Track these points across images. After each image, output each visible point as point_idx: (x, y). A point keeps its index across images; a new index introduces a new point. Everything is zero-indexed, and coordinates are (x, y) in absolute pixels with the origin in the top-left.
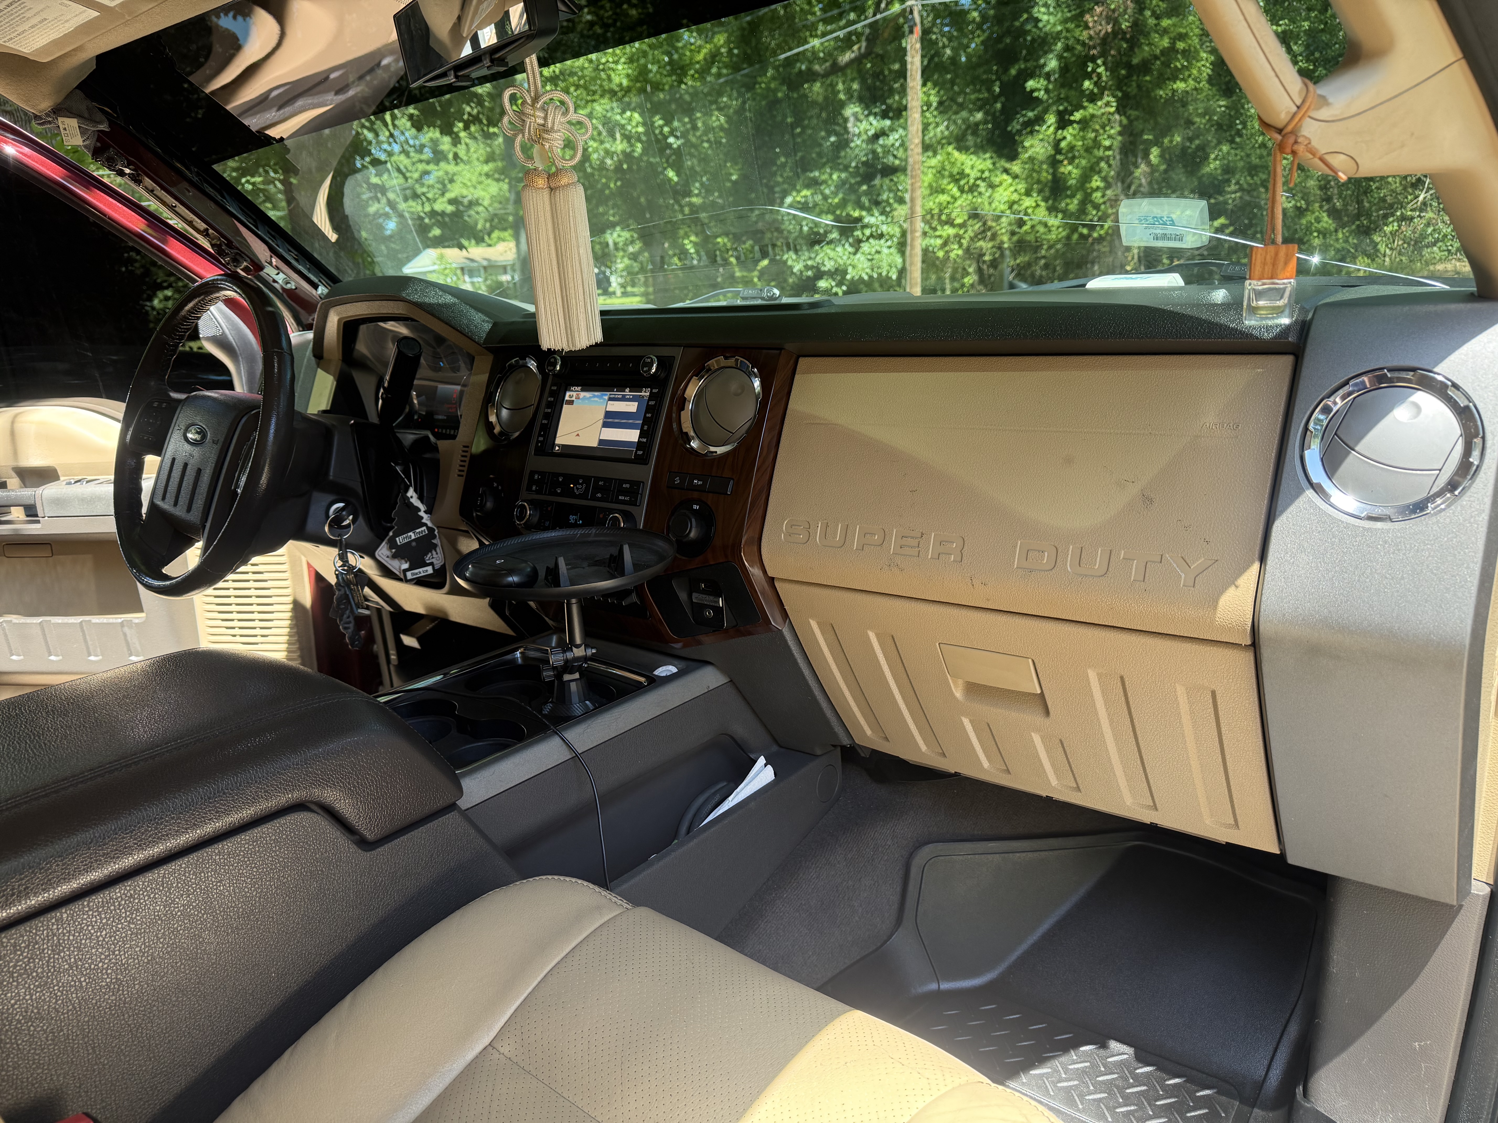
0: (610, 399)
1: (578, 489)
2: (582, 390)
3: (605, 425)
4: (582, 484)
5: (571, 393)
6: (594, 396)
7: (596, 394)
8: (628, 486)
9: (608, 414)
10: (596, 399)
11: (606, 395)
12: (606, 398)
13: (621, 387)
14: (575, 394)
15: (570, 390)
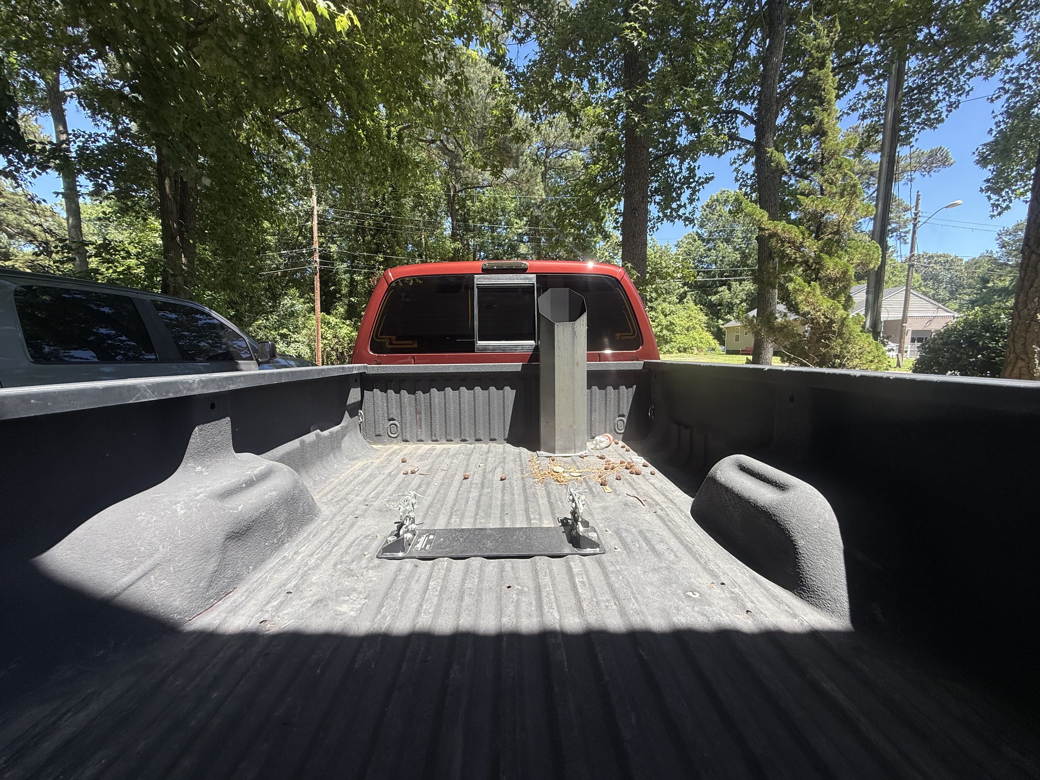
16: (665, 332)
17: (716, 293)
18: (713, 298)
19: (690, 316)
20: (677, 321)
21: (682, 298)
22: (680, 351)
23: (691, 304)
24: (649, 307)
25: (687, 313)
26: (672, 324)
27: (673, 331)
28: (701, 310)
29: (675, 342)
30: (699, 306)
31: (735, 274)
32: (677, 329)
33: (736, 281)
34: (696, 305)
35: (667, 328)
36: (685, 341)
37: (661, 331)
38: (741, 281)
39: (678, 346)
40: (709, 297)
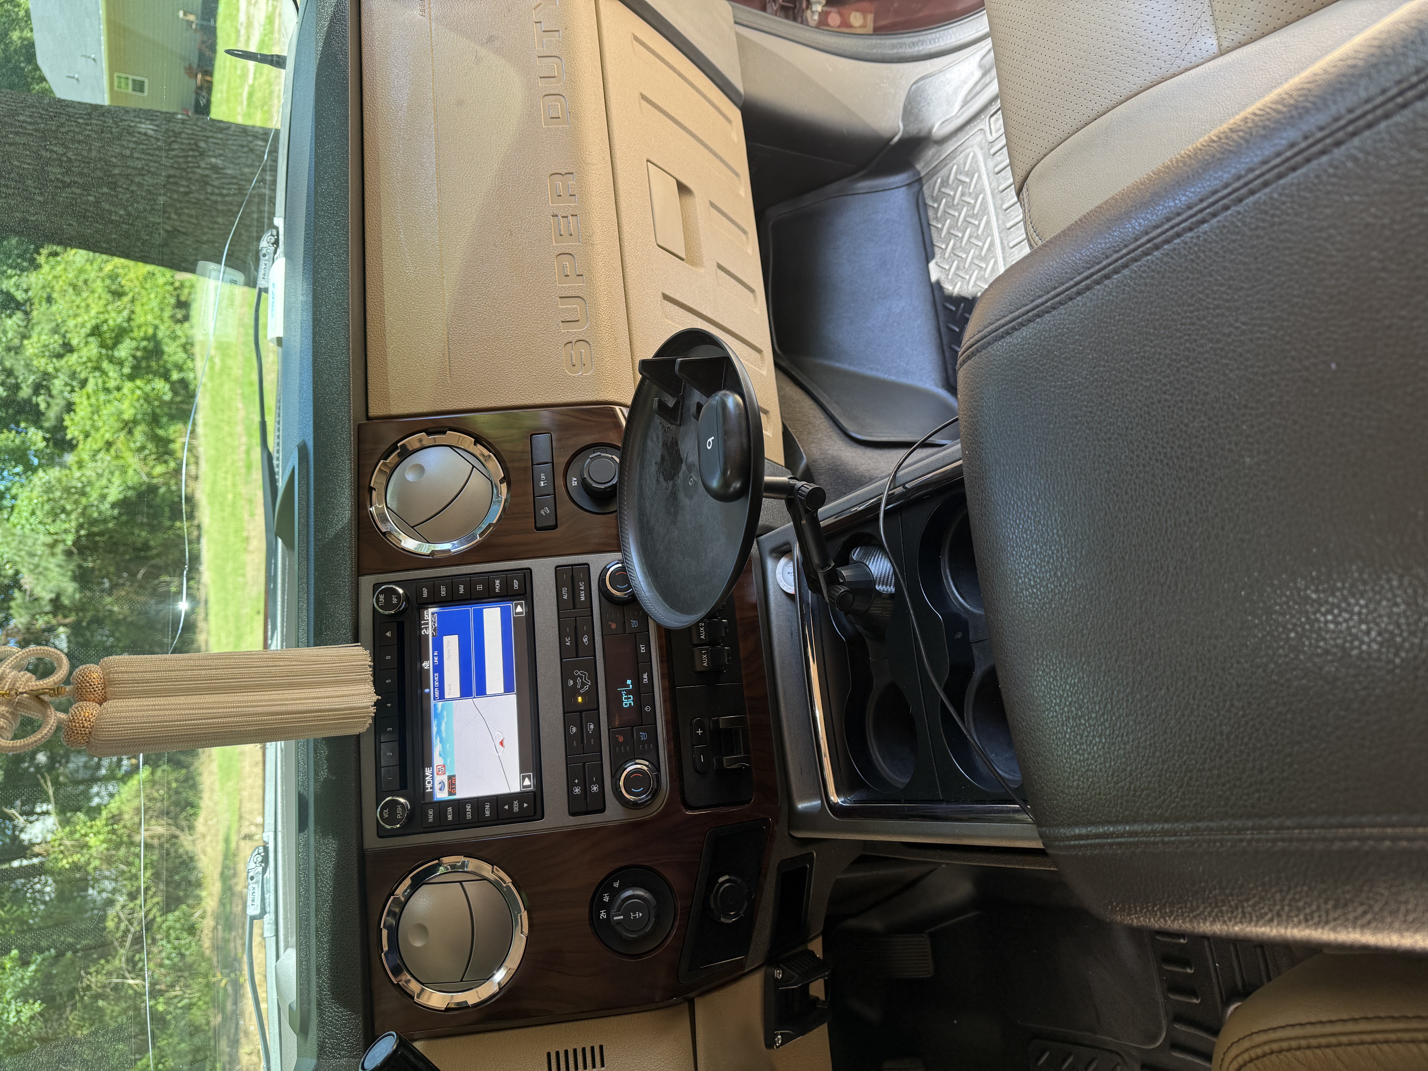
0: (442, 696)
1: (583, 684)
2: (430, 765)
3: (482, 691)
4: (575, 680)
5: (437, 786)
6: (439, 732)
7: (434, 729)
8: (564, 590)
9: (466, 692)
10: (443, 727)
11: (437, 706)
12: (440, 704)
13: (422, 677)
14: (438, 779)
15: (432, 794)
16: (123, 351)
19: (75, 287)
20: (89, 319)
22: (186, 318)
23: (34, 279)
25: (63, 292)
26: (96, 331)
27: (121, 334)
29: (156, 327)
30: (41, 259)
32: (115, 319)
34: (38, 267)
36: (154, 304)
37: (121, 363)
39: (168, 322)
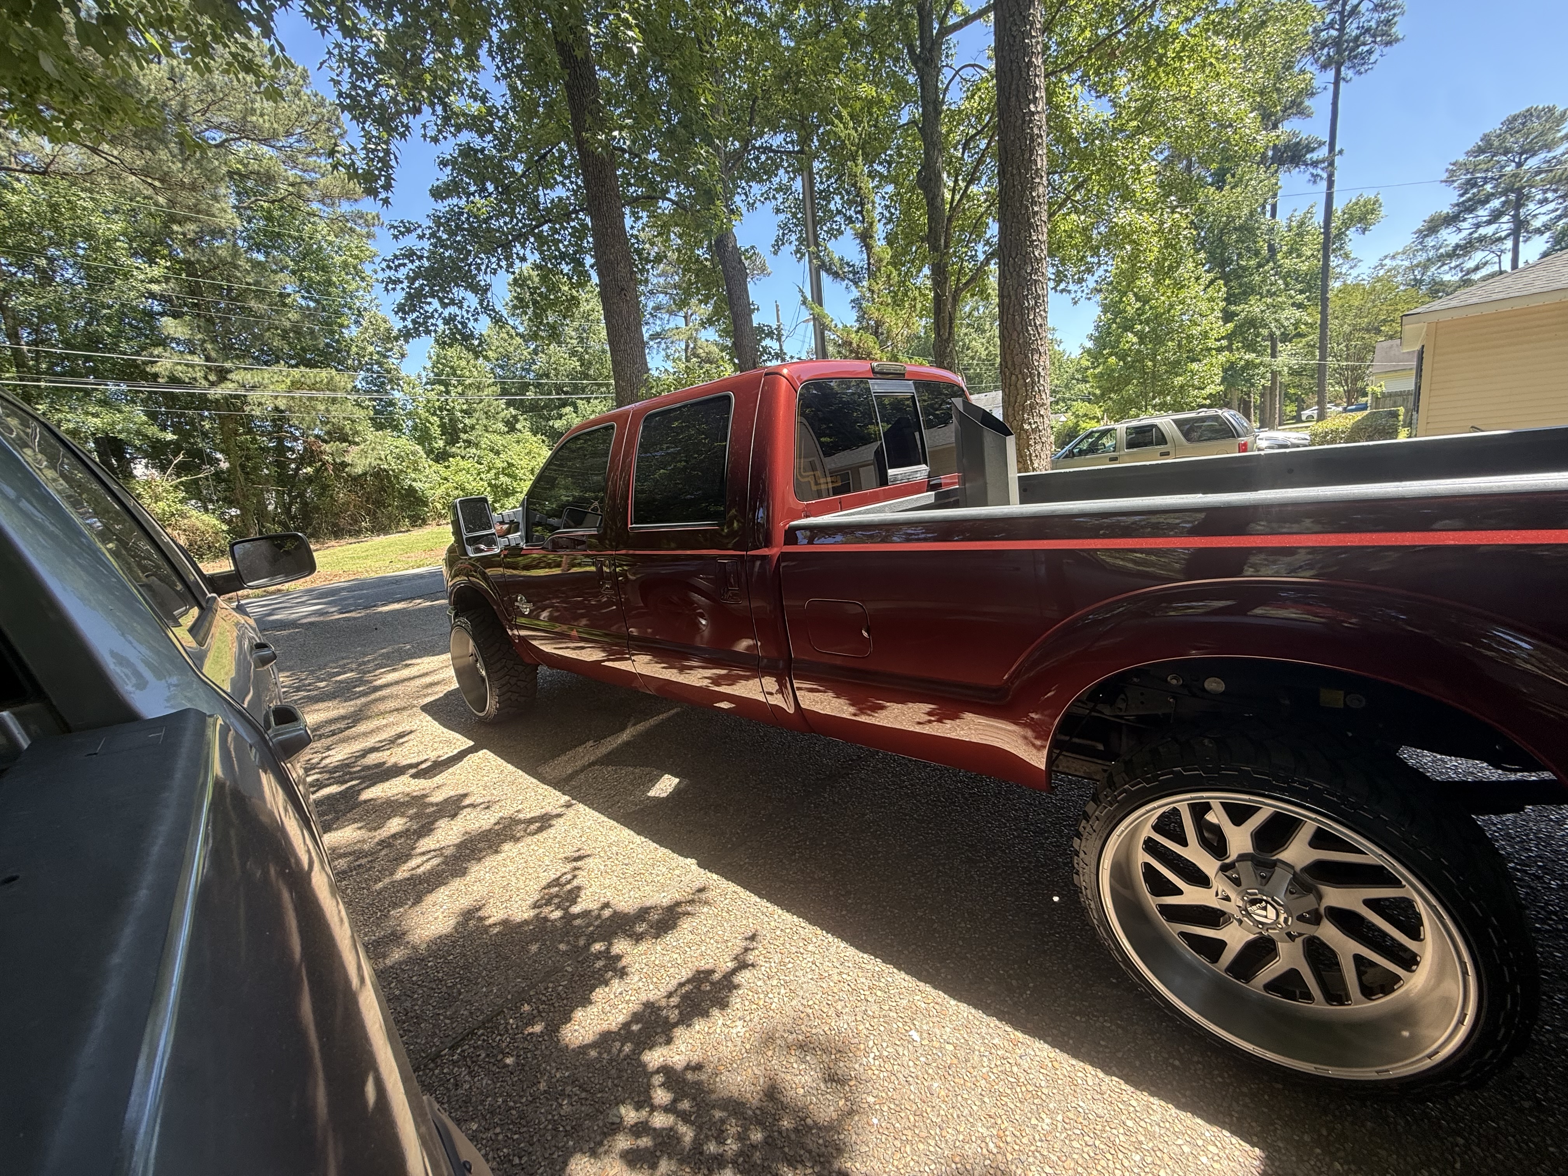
17: (560, 417)
18: (558, 424)
21: (511, 426)
24: (464, 441)
28: (543, 441)
31: (576, 389)
33: (581, 399)
35: (504, 472)
38: (588, 400)
40: (551, 423)
